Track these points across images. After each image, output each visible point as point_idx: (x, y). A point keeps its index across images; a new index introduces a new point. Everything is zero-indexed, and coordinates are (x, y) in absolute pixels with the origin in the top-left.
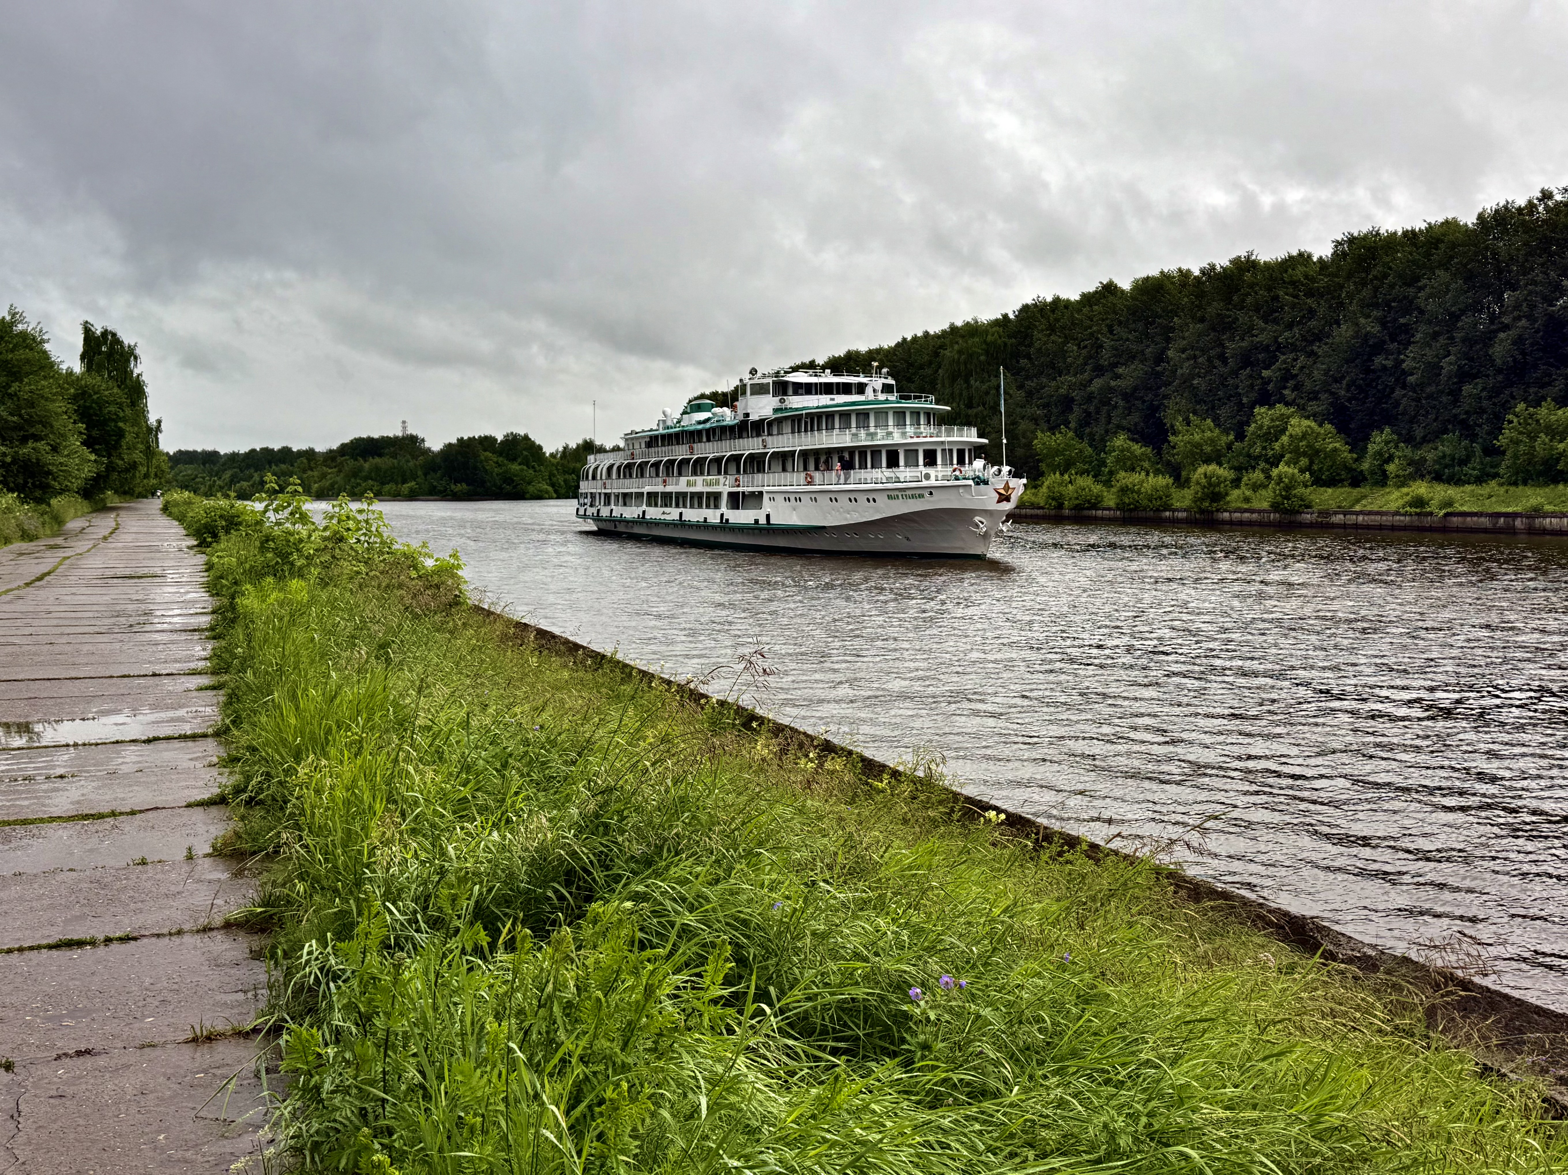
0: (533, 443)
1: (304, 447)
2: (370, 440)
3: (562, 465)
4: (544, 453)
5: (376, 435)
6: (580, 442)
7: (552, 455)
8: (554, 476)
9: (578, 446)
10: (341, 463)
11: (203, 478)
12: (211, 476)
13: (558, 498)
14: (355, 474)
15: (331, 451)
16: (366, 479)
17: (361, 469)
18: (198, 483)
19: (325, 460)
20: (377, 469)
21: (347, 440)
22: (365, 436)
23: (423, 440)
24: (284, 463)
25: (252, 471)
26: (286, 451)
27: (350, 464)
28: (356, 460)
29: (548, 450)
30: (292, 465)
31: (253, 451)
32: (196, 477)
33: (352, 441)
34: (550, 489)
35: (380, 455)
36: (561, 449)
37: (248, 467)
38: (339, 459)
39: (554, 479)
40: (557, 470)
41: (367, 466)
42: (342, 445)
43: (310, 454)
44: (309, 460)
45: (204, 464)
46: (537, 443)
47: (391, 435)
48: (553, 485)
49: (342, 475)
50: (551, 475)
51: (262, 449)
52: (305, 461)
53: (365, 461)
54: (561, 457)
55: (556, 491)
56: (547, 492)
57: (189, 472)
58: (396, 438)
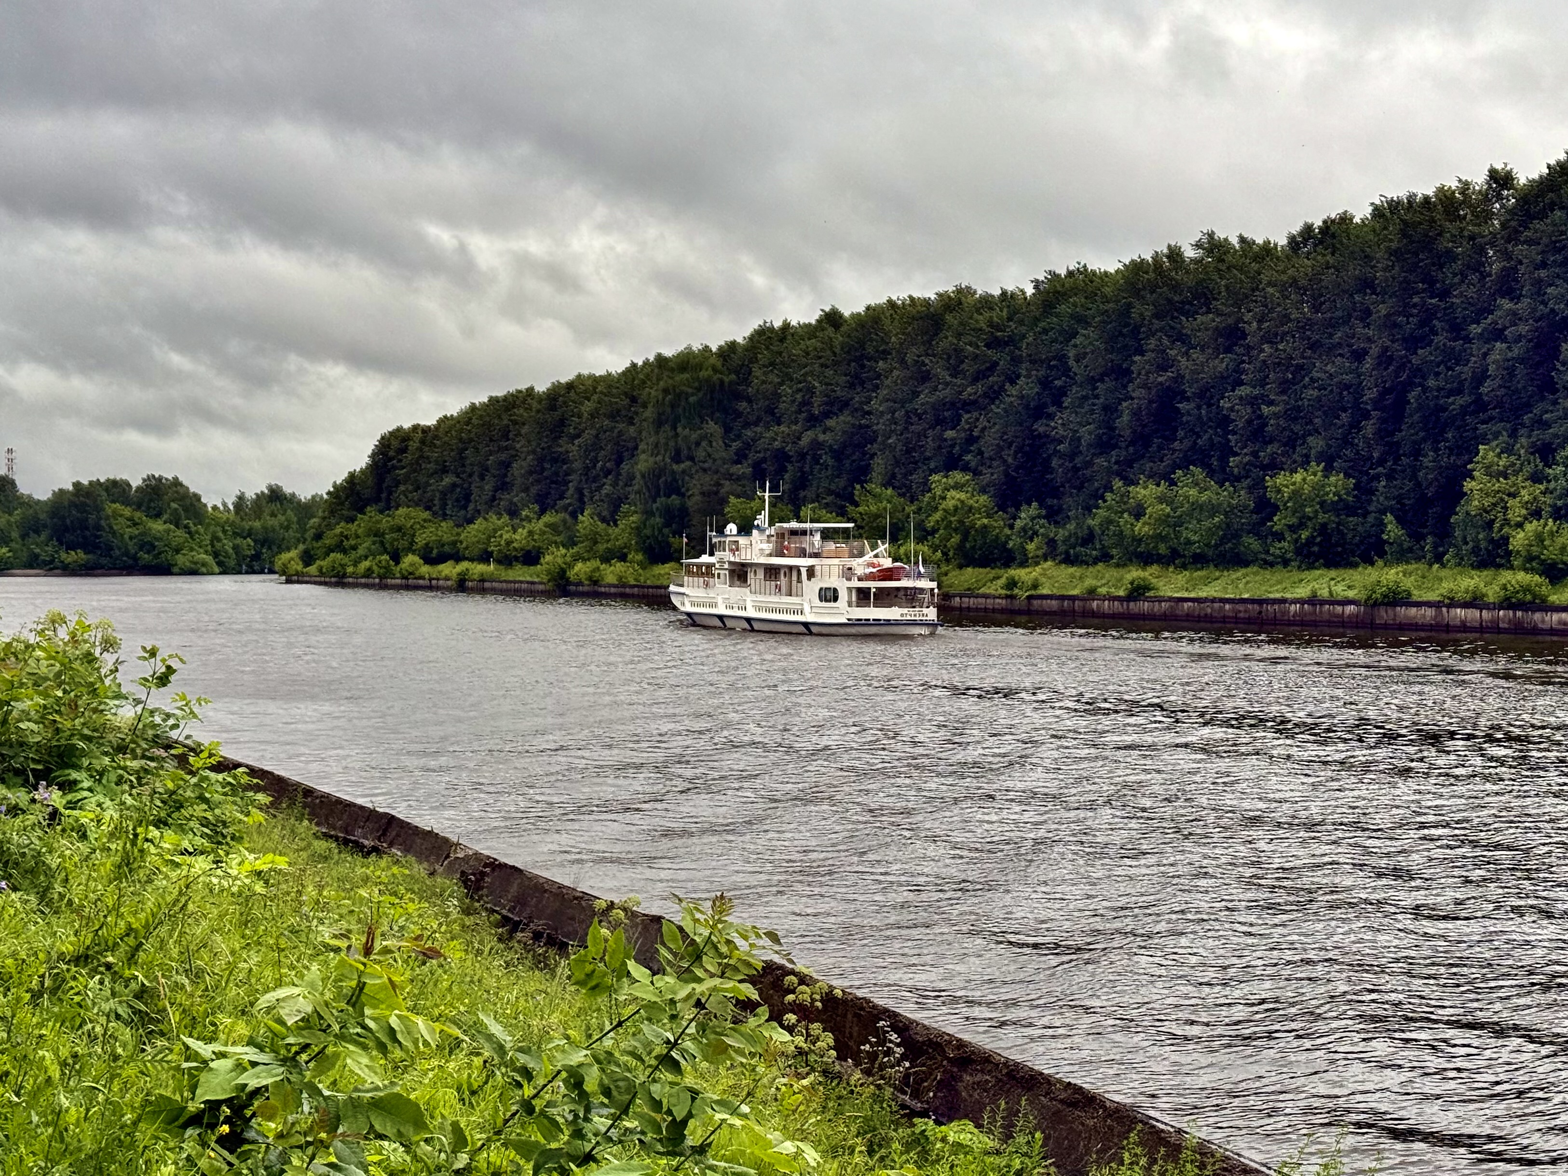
0: (188, 490)
3: (236, 524)
4: (205, 505)
6: (263, 489)
7: (216, 510)
8: (219, 540)
29: (211, 501)
36: (232, 500)
39: (218, 545)
40: (224, 532)
46: (194, 490)
48: (216, 555)
50: (214, 539)
55: (220, 563)
56: (207, 566)
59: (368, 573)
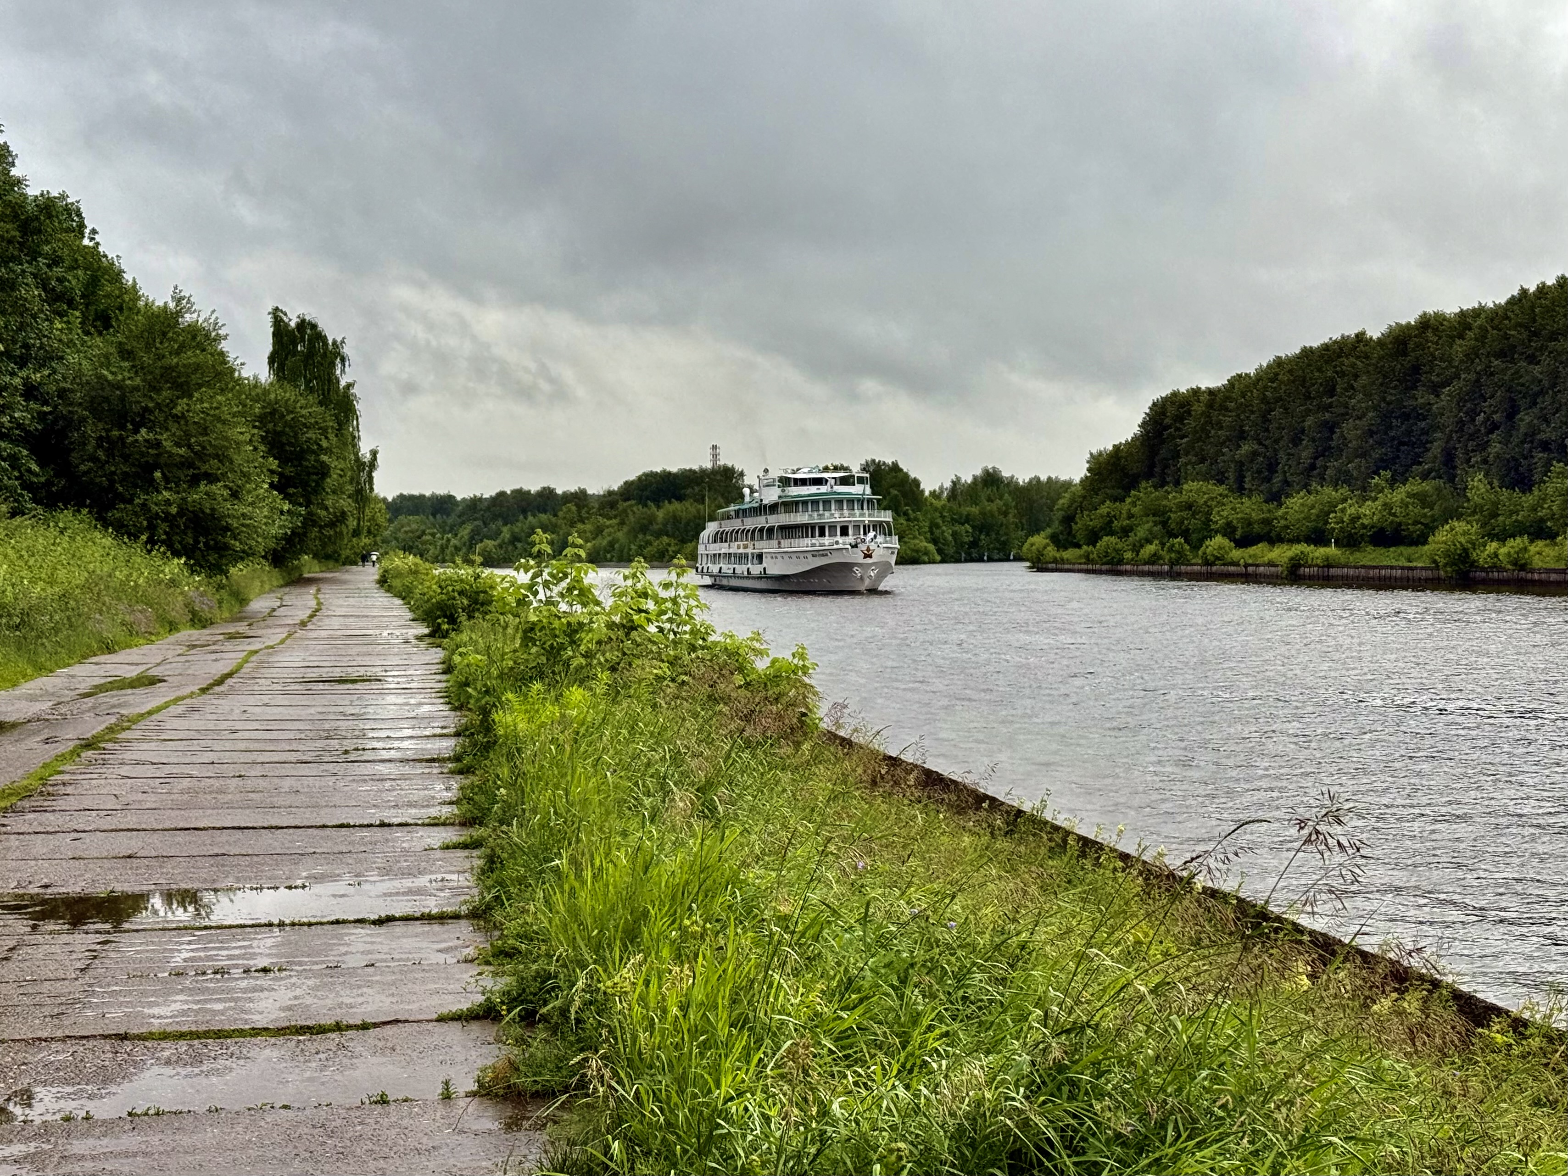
0: (906, 475)
1: (573, 488)
2: (666, 476)
3: (950, 510)
4: (923, 491)
5: (674, 469)
6: (978, 472)
7: (933, 494)
8: (938, 526)
9: (975, 478)
10: (625, 511)
11: (433, 535)
12: (444, 532)
13: (943, 561)
14: (644, 528)
15: (610, 493)
16: (658, 535)
17: (652, 520)
18: (425, 543)
19: (602, 506)
20: (675, 519)
21: (632, 477)
22: (658, 470)
23: (742, 474)
24: (545, 512)
25: (500, 523)
26: (547, 494)
27: (636, 511)
28: (645, 505)
29: (928, 486)
30: (555, 515)
31: (502, 494)
32: (424, 533)
33: (640, 478)
34: (931, 547)
35: (680, 498)
36: (948, 484)
37: (495, 518)
38: (622, 505)
39: (937, 532)
40: (943, 517)
41: (660, 514)
42: (626, 483)
43: (580, 498)
44: (579, 507)
45: (434, 515)
46: (913, 475)
47: (695, 467)
48: (935, 541)
49: (625, 529)
50: (933, 526)
51: (512, 492)
52: (574, 508)
53: (659, 507)
54: (949, 499)
55: (940, 551)
56: (926, 553)
57: (414, 526)
58: (703, 471)
59: (1154, 559)
